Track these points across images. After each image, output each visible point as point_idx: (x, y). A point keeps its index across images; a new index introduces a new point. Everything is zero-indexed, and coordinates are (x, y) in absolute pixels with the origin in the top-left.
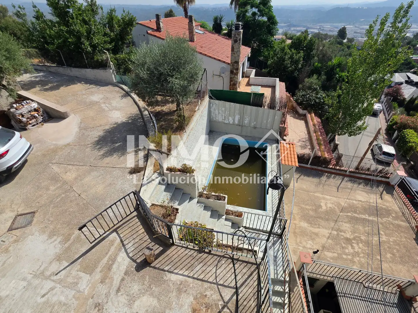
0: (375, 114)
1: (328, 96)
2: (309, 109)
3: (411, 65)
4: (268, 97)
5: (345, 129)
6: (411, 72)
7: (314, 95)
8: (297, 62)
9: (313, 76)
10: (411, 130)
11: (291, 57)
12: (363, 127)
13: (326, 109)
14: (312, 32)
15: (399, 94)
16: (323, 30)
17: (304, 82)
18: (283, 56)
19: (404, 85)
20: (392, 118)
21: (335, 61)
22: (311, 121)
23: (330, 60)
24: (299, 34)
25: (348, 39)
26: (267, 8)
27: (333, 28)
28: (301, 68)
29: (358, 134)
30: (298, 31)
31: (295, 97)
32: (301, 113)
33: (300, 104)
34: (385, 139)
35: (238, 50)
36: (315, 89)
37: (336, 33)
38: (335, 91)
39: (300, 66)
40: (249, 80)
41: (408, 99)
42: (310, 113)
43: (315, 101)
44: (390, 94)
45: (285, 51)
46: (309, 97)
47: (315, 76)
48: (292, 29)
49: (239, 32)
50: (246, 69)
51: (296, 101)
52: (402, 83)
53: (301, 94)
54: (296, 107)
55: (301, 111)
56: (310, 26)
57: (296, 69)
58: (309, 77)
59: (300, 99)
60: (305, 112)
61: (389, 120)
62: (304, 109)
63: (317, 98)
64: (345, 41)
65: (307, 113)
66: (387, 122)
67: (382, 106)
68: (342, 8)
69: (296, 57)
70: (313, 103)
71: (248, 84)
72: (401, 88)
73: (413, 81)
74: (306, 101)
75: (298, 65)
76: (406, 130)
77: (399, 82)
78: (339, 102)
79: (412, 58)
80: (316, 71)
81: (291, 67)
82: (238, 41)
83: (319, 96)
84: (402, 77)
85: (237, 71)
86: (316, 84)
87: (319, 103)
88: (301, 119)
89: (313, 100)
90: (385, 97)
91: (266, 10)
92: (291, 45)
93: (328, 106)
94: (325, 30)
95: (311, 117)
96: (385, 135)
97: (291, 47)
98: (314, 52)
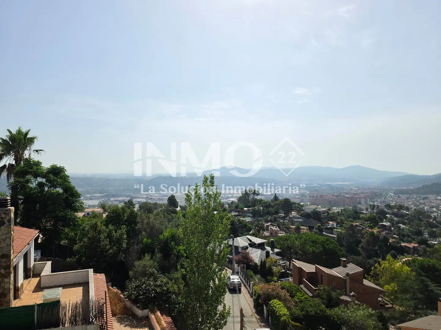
0: (235, 290)
1: (171, 280)
2: (150, 306)
3: (247, 227)
4: (68, 305)
5: (207, 323)
6: (250, 235)
7: (152, 283)
8: (119, 241)
9: (144, 256)
10: (275, 300)
11: (109, 236)
12: (226, 312)
13: (174, 299)
14: (139, 202)
15: (249, 259)
16: (151, 199)
17: (135, 267)
18: (96, 236)
19: (250, 249)
20: (254, 290)
21: (166, 234)
22: (157, 325)
23: (161, 233)
24: (120, 205)
25: (180, 206)
26: (61, 178)
27: (162, 197)
28: (127, 249)
29: (225, 325)
30: (120, 202)
31: (127, 291)
32: (140, 316)
33: (135, 301)
34: (259, 321)
35: (8, 236)
36: (152, 274)
37: (166, 202)
38: (177, 271)
39: (124, 245)
40: (40, 281)
41: (259, 264)
42: (153, 312)
43: (156, 292)
44: (241, 261)
45: (99, 229)
46: (146, 287)
47: (147, 257)
48: (112, 199)
49: (7, 210)
50: (32, 263)
51: (129, 297)
52: (247, 248)
53: (133, 285)
54: (131, 308)
55: (140, 313)
56: (134, 195)
57: (119, 250)
58: (140, 259)
59: (133, 294)
60: (146, 311)
61: (252, 293)
62: (143, 309)
63: (156, 286)
64: (178, 209)
65: (150, 313)
66: (252, 297)
67: (240, 277)
68: (164, 177)
69: (115, 235)
70: (153, 295)
71: (39, 288)
72: (248, 252)
73: (255, 244)
74: (142, 295)
75: (121, 245)
76: (271, 302)
77: (244, 247)
78: (186, 285)
79: (245, 220)
80: (148, 249)
81: (111, 248)
82: (7, 223)
83: (158, 283)
84: (244, 241)
85: (8, 271)
86: (150, 267)
87: (161, 293)
88: (142, 327)
89: (153, 290)
90: (238, 266)
91: (59, 180)
92: (107, 220)
93: (175, 293)
94: (154, 199)
95: (157, 317)
96: (256, 316)
97: (107, 223)
98: (139, 226)
